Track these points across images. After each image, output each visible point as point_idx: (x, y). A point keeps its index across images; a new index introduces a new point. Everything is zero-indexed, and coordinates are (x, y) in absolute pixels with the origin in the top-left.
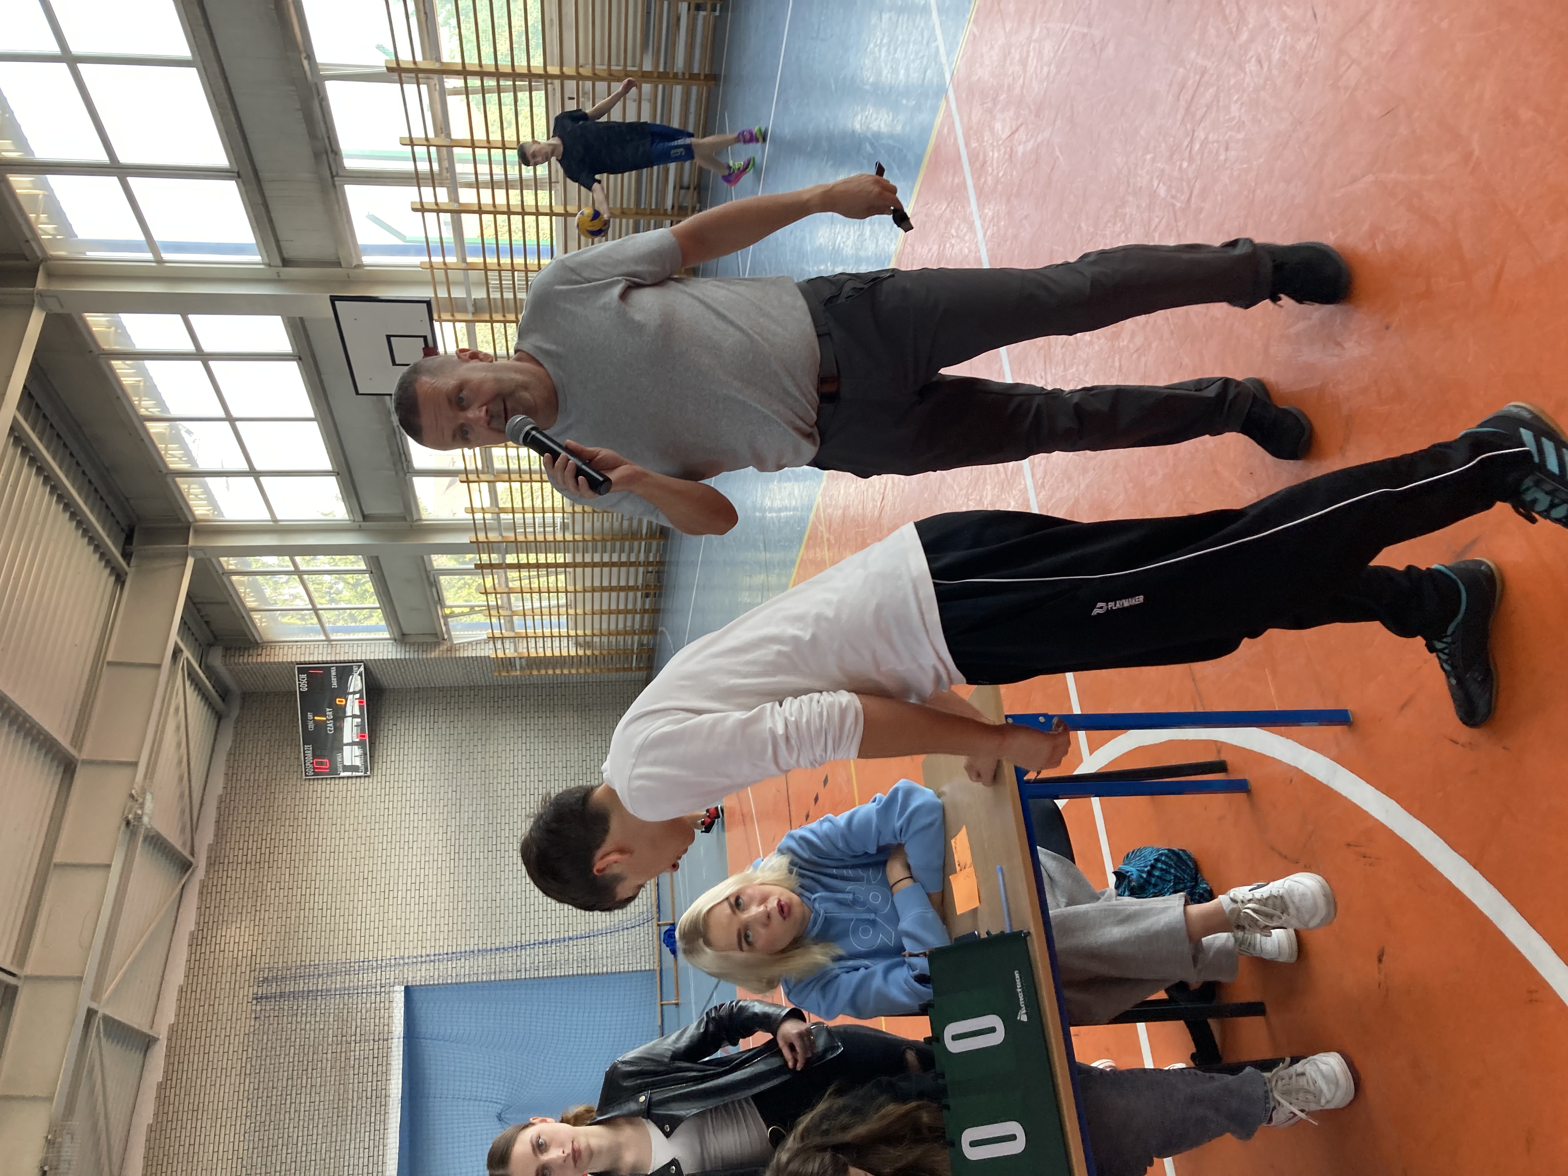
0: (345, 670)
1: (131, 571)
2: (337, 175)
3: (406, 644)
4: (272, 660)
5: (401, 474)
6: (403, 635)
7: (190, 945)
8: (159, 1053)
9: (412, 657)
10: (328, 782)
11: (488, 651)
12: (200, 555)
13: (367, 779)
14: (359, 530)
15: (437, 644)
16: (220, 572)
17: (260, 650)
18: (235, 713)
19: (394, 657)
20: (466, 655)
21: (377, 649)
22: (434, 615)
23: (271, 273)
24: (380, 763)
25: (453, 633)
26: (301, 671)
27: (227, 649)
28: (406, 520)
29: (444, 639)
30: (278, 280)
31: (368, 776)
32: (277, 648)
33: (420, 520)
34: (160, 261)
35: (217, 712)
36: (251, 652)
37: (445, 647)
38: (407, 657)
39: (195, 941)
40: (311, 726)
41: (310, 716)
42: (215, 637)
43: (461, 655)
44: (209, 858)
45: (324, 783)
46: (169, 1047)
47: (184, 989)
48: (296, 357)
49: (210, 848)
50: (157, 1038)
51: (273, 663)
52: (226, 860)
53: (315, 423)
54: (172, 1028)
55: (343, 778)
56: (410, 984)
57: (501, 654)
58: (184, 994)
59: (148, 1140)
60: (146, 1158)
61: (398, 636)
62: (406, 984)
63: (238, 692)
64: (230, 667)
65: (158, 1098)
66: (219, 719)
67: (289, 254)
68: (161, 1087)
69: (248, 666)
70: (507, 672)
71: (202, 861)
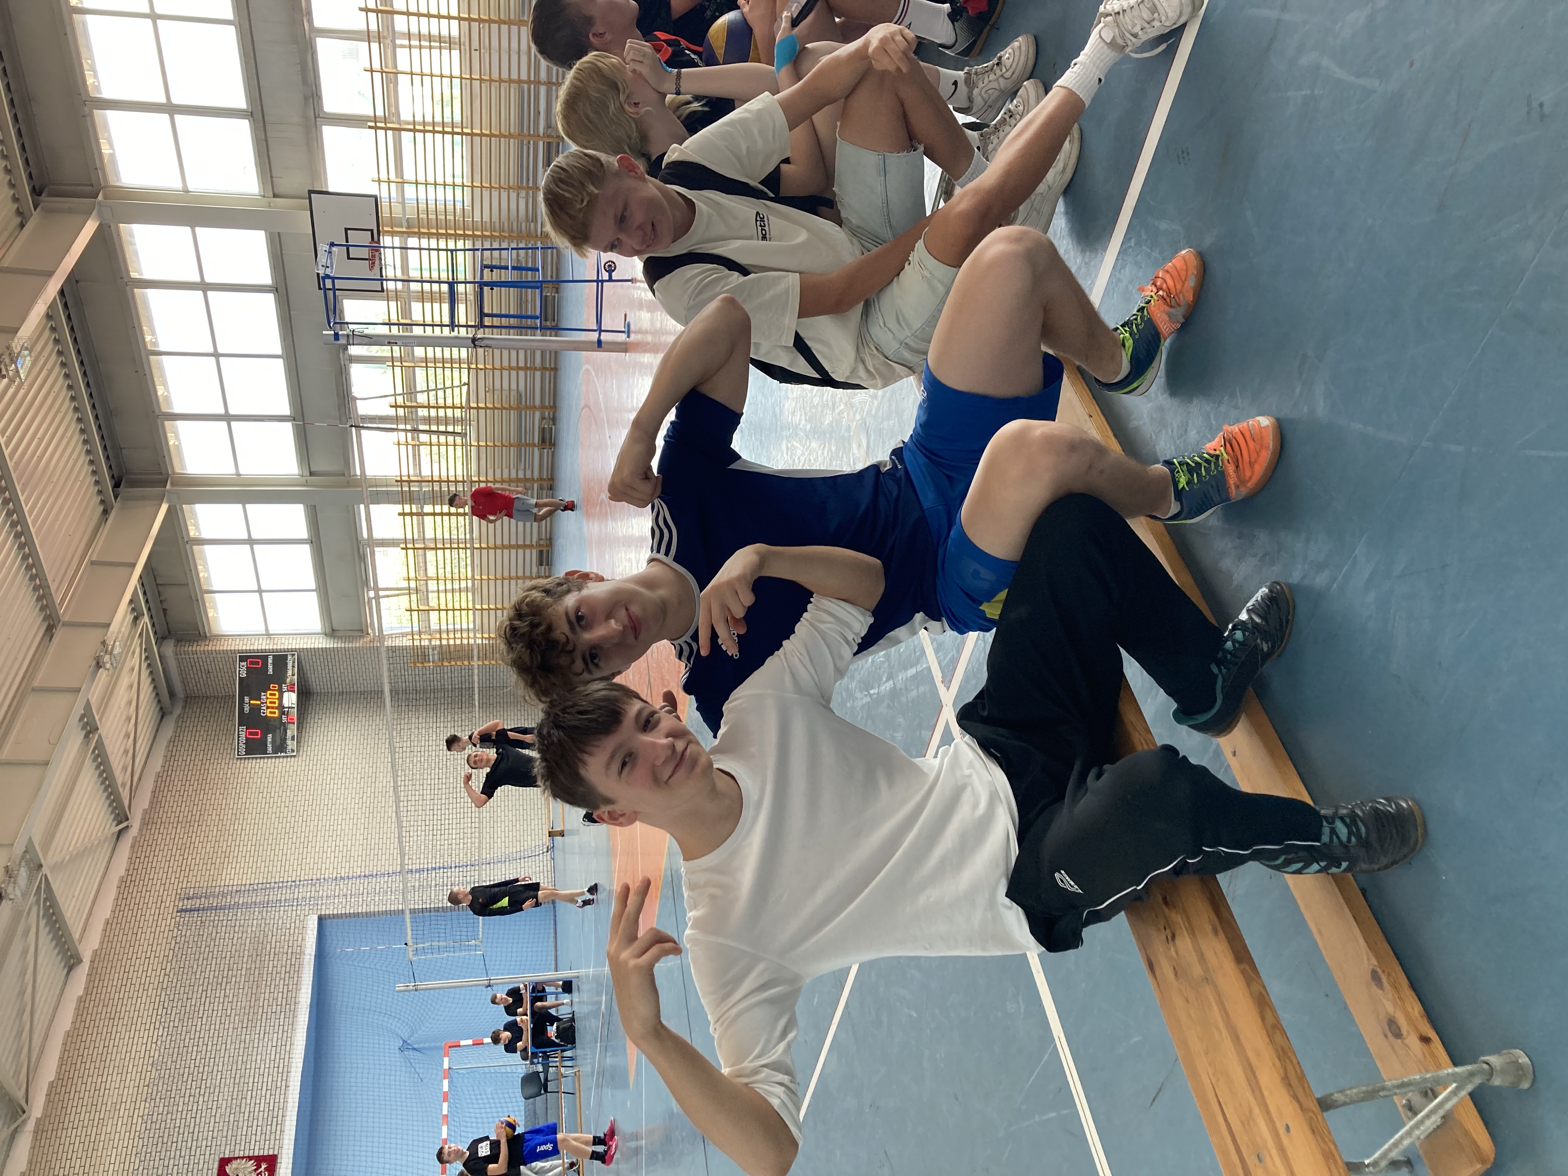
0: (281, 659)
1: (117, 505)
2: (319, 119)
3: (334, 637)
4: (217, 649)
5: (345, 423)
6: (333, 630)
8: (82, 973)
9: (339, 646)
10: (258, 761)
11: (407, 642)
12: (173, 501)
13: (293, 759)
14: (306, 483)
15: (362, 637)
16: (186, 539)
17: (207, 641)
19: (324, 646)
21: (309, 640)
22: (361, 599)
23: (264, 201)
26: (242, 659)
27: (179, 640)
28: (344, 475)
29: (368, 634)
30: (269, 208)
31: (294, 756)
32: (223, 639)
33: (356, 475)
34: (186, 191)
35: (162, 706)
36: (200, 642)
37: (368, 639)
38: (335, 646)
39: (124, 884)
40: (247, 709)
41: (247, 699)
42: (169, 632)
44: (143, 819)
45: (254, 761)
46: (92, 968)
47: (110, 922)
48: (274, 289)
49: (145, 812)
50: (82, 961)
51: (218, 652)
52: (159, 821)
53: (281, 360)
54: (95, 953)
55: (272, 757)
56: (323, 913)
57: (417, 643)
58: (109, 926)
59: (65, 1044)
60: (61, 1058)
61: (328, 631)
62: (319, 913)
63: (182, 696)
64: (179, 656)
65: (77, 1009)
66: (162, 717)
67: (279, 190)
68: (80, 1000)
69: (195, 656)
70: (422, 663)
71: (136, 823)
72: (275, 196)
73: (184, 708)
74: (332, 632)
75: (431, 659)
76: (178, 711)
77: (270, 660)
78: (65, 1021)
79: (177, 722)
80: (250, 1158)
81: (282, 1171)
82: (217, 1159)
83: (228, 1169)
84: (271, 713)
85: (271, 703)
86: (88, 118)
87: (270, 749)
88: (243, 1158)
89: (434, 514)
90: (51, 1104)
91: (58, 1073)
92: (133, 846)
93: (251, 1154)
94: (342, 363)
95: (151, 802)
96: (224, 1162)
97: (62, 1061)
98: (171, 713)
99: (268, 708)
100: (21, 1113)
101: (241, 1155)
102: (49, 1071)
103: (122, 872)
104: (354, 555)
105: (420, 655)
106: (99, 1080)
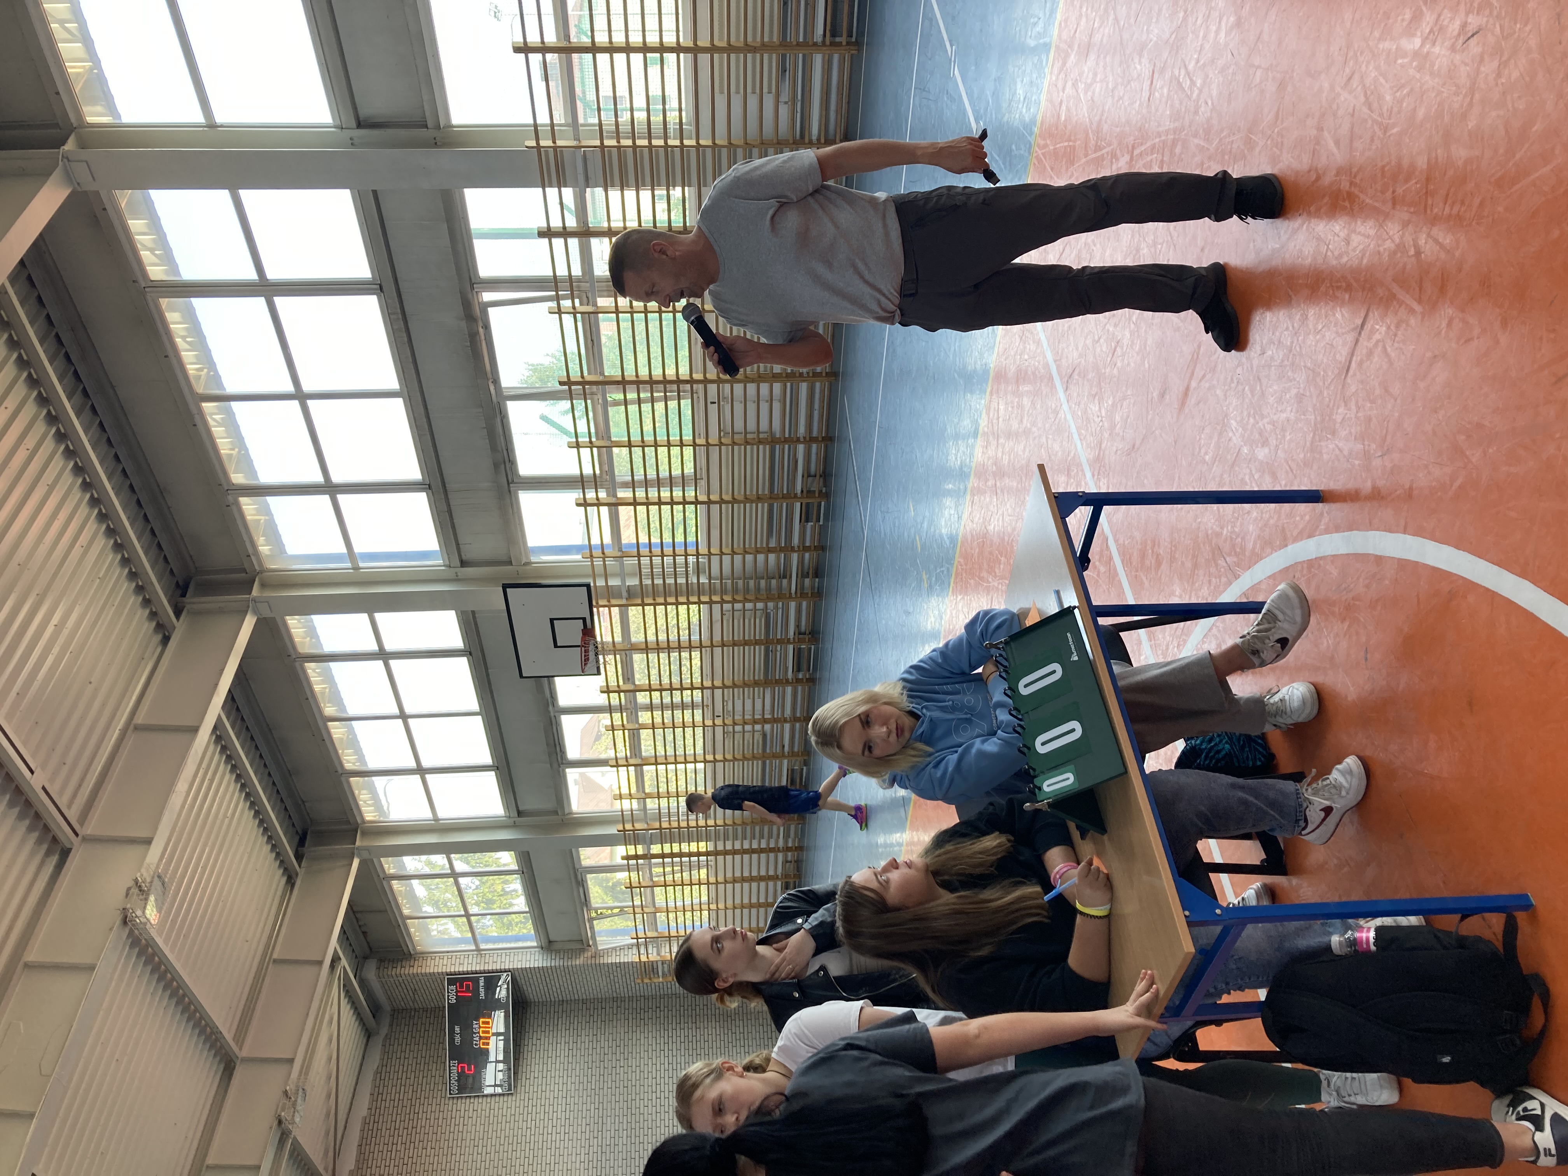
0: (492, 980)
1: (301, 872)
2: (513, 482)
3: (552, 951)
4: (423, 971)
5: (555, 765)
6: (550, 942)
9: (557, 964)
10: (472, 1100)
11: (631, 957)
12: (365, 855)
13: (510, 1097)
14: (514, 826)
15: (582, 950)
16: (382, 876)
17: (412, 961)
18: (384, 1031)
19: (540, 965)
20: (610, 962)
21: (524, 957)
22: (580, 918)
23: (451, 574)
24: (524, 1079)
25: (598, 939)
26: (451, 982)
27: (381, 961)
28: (557, 814)
29: (589, 946)
30: (456, 580)
31: (512, 1094)
32: (429, 959)
33: (571, 813)
34: (356, 568)
35: (367, 1030)
36: (404, 963)
37: (590, 954)
38: (553, 964)
40: (458, 1040)
41: (457, 1029)
42: (371, 949)
43: (605, 962)
45: (468, 1101)
48: (466, 652)
51: (424, 975)
53: (480, 717)
57: (644, 958)
61: (544, 943)
63: (388, 1013)
64: (383, 980)
66: (369, 1037)
67: (468, 557)
69: (400, 979)
70: (650, 979)
72: (463, 564)
74: (548, 946)
77: (482, 983)
85: (484, 1032)
89: (663, 856)
94: (552, 714)
99: (481, 1038)
104: (570, 879)
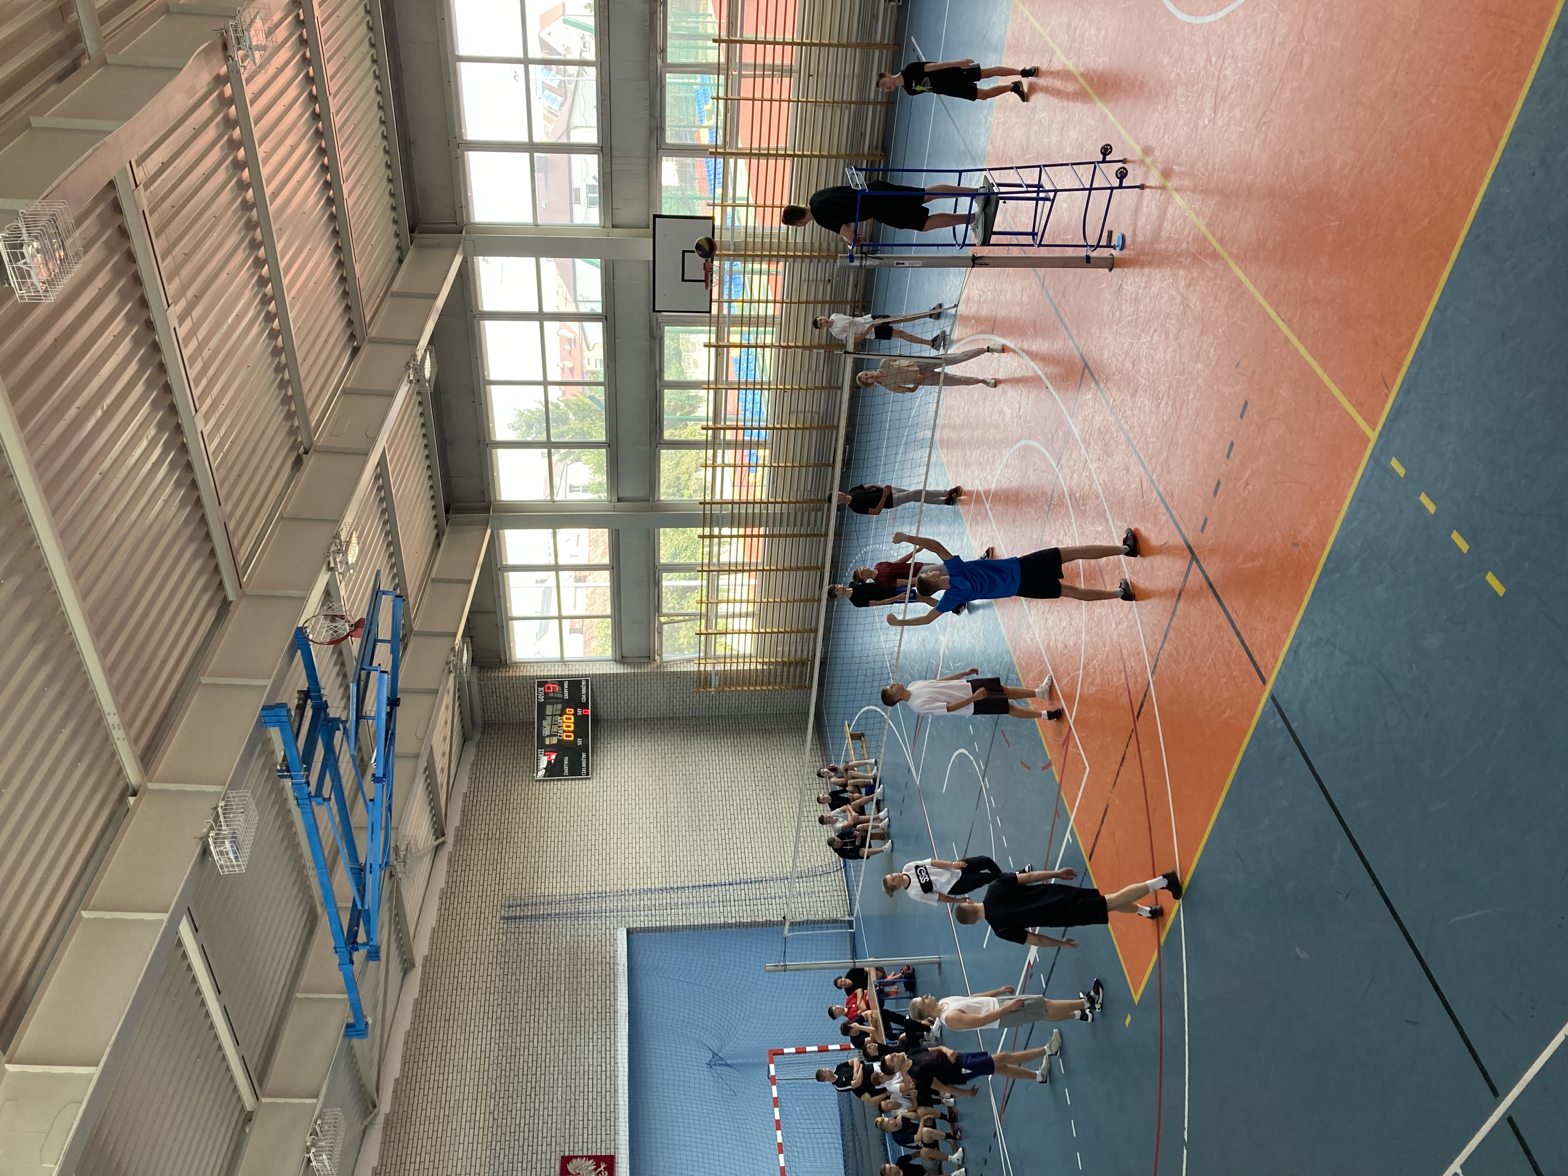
0: (574, 682)
1: (449, 529)
2: (659, 152)
3: (624, 663)
4: (517, 676)
5: (654, 445)
6: (623, 656)
7: (441, 898)
8: (416, 975)
9: (629, 671)
11: (692, 667)
12: (497, 524)
14: (614, 510)
15: (650, 662)
16: (499, 566)
17: (508, 668)
19: (616, 672)
20: (672, 671)
21: (605, 667)
22: (652, 625)
23: (604, 233)
25: (663, 650)
26: (540, 684)
27: (482, 668)
28: (648, 500)
29: (654, 660)
31: (589, 779)
32: (523, 666)
33: (659, 500)
34: (536, 225)
35: (464, 734)
36: (501, 669)
37: (656, 664)
38: (626, 672)
39: (446, 895)
41: (544, 723)
42: (473, 659)
43: (669, 671)
44: (456, 836)
45: (552, 783)
46: (424, 973)
47: (436, 930)
48: (603, 317)
49: (457, 829)
50: (414, 966)
51: (518, 678)
52: (471, 837)
53: (603, 387)
54: (426, 958)
55: (568, 780)
56: (631, 926)
57: (701, 668)
58: (436, 934)
59: (406, 1043)
60: (404, 1057)
61: (618, 657)
62: (627, 926)
63: (480, 723)
64: (482, 682)
65: (415, 1010)
66: (465, 740)
67: (617, 221)
68: (417, 1003)
69: (497, 682)
70: (704, 688)
71: (450, 839)
72: (613, 226)
73: (483, 733)
74: (621, 659)
75: (713, 684)
76: (477, 738)
77: (566, 686)
78: (404, 1022)
79: (478, 746)
80: (589, 1158)
81: (621, 1170)
82: (558, 1157)
83: (570, 1167)
84: (567, 736)
85: (567, 727)
86: (460, 160)
87: (566, 772)
88: (582, 1157)
89: (731, 536)
90: (398, 1100)
91: (402, 1070)
92: (450, 861)
93: (590, 1154)
94: (658, 388)
95: (462, 821)
96: (566, 1160)
97: (405, 1062)
98: (472, 739)
99: (564, 731)
100: (371, 1108)
101: (580, 1154)
102: (394, 1069)
103: (442, 885)
104: (649, 581)
105: (702, 680)
106: (441, 1079)
